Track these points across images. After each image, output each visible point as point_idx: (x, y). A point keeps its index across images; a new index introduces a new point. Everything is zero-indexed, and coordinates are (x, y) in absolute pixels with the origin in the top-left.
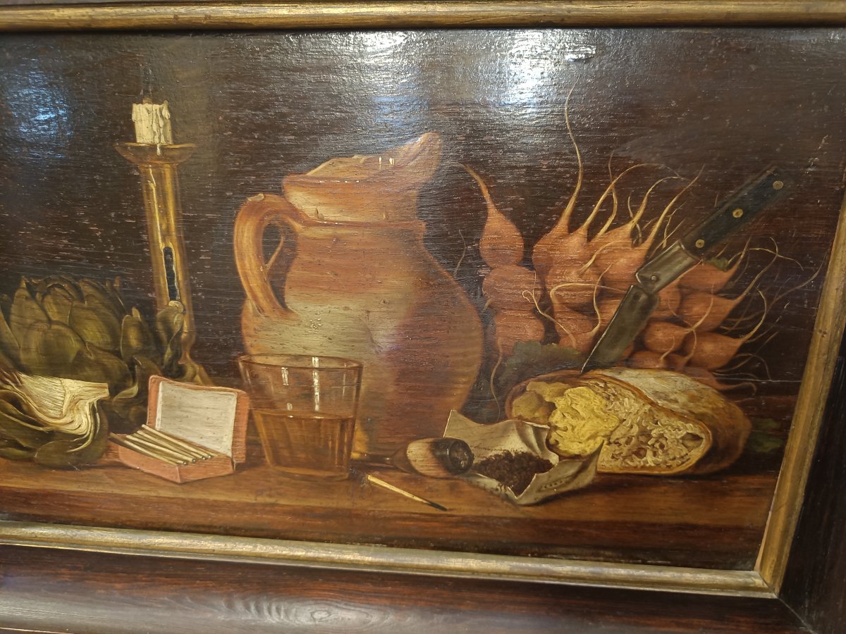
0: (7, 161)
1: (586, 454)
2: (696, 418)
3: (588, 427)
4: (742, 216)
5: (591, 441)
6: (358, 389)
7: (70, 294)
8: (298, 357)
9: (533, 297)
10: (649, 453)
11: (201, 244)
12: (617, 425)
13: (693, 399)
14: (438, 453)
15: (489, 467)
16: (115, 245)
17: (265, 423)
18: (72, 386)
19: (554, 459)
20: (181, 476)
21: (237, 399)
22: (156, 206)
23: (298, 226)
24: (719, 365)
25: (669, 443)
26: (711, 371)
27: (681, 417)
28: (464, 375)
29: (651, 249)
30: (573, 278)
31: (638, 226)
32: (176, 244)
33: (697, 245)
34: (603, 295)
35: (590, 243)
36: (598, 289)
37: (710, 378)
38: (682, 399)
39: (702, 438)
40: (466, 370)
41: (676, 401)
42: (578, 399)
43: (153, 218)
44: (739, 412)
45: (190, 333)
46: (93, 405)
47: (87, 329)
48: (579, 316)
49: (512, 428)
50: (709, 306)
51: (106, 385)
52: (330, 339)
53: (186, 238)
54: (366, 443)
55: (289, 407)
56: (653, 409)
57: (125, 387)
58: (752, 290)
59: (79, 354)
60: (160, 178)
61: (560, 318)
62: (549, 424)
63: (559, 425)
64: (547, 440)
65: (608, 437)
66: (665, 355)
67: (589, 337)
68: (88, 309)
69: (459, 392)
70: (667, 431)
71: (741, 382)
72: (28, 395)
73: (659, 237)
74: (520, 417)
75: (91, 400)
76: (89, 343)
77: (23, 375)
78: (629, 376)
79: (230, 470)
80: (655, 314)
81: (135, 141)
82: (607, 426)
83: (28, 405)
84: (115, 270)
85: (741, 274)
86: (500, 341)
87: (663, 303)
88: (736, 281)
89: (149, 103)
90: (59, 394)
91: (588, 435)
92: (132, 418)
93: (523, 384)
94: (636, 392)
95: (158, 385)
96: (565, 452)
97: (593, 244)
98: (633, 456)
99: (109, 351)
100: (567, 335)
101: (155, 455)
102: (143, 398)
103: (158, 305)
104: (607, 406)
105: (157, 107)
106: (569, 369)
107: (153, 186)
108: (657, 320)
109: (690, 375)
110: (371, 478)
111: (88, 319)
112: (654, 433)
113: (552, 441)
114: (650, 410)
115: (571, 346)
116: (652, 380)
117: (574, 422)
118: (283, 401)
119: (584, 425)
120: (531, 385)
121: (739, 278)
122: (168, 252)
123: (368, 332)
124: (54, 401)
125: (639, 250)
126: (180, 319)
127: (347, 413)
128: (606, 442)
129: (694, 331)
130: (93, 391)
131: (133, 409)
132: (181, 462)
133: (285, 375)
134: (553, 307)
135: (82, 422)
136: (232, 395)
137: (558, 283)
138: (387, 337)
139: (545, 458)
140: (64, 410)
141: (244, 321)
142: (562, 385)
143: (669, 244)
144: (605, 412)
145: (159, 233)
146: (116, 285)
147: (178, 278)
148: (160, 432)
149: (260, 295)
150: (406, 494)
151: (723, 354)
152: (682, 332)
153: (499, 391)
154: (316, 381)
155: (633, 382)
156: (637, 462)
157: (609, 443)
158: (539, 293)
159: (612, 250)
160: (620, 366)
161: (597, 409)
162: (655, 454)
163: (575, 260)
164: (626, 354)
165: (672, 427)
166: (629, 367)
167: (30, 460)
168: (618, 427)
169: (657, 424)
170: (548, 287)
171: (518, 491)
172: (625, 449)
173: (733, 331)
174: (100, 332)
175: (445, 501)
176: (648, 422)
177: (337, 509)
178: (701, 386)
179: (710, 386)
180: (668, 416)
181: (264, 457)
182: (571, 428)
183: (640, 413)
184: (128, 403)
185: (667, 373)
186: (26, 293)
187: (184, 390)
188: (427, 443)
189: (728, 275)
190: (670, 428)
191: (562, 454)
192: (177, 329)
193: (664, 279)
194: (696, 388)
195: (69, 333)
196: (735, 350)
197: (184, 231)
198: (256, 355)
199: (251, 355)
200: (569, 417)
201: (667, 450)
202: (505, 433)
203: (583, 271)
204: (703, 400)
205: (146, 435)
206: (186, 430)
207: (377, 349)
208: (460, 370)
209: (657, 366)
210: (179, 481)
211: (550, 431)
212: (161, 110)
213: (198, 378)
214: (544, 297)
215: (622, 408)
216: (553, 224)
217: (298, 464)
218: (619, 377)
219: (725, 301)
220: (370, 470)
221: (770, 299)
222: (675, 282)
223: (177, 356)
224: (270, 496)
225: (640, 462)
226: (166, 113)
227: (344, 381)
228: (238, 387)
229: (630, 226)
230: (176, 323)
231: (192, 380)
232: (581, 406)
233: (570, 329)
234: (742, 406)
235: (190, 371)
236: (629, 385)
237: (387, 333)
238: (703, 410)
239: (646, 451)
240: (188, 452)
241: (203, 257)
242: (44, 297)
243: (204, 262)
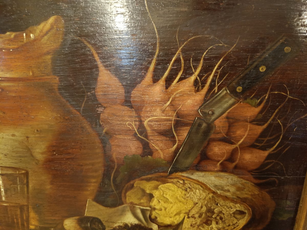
1: (174, 224)
2: (241, 201)
3: (174, 208)
4: (265, 71)
5: (177, 217)
6: (28, 186)
9: (134, 126)
10: (214, 223)
12: (193, 206)
13: (239, 189)
14: (83, 226)
19: (155, 227)
24: (254, 168)
25: (226, 217)
26: (250, 171)
27: (232, 201)
29: (207, 93)
30: (158, 114)
31: (198, 78)
33: (238, 90)
34: (178, 124)
35: (168, 90)
36: (174, 120)
37: (249, 176)
38: (232, 189)
39: (246, 213)
40: (95, 174)
41: (229, 191)
42: (167, 191)
44: (268, 197)
48: (163, 138)
49: (127, 209)
50: (247, 130)
52: (5, 155)
54: (38, 220)
56: (214, 196)
58: (274, 120)
61: (152, 140)
62: (150, 207)
63: (157, 207)
64: (150, 216)
65: (188, 214)
66: (220, 162)
67: (171, 152)
69: (92, 188)
70: (224, 209)
71: (268, 178)
73: (212, 87)
74: (132, 203)
78: (198, 176)
80: (212, 136)
82: (186, 207)
85: (266, 109)
86: (114, 156)
87: (218, 129)
88: (263, 113)
91: (175, 213)
93: (132, 182)
94: (203, 186)
96: (162, 223)
97: (170, 91)
98: (204, 224)
100: (157, 150)
104: (185, 195)
106: (160, 172)
108: (214, 140)
109: (237, 174)
112: (216, 210)
113: (153, 217)
114: (213, 197)
115: (160, 158)
116: (213, 178)
117: (165, 205)
119: (172, 207)
120: (137, 183)
121: (265, 111)
123: (29, 150)
125: (200, 94)
127: (24, 201)
128: (186, 217)
129: (238, 146)
134: (147, 132)
137: (149, 117)
138: (42, 153)
139: (150, 227)
142: (156, 183)
143: (219, 89)
144: (185, 199)
151: (256, 161)
152: (230, 148)
153: (117, 186)
154: (1, 182)
155: (201, 180)
156: (206, 228)
157: (189, 217)
158: (137, 123)
159: (183, 95)
160: (193, 170)
161: (180, 197)
162: (217, 223)
163: (159, 101)
164: (196, 162)
165: (227, 207)
166: (198, 170)
168: (193, 207)
169: (217, 205)
170: (143, 119)
172: (199, 221)
173: (263, 146)
176: (212, 204)
178: (244, 181)
179: (249, 181)
180: (224, 200)
182: (164, 209)
183: (207, 198)
185: (222, 174)
188: (76, 219)
189: (258, 109)
190: (225, 207)
191: (159, 224)
193: (217, 112)
194: (241, 183)
196: (264, 158)
200: (162, 202)
201: (225, 221)
202: (123, 213)
203: (165, 108)
204: (245, 190)
207: (37, 161)
208: (91, 174)
209: (216, 169)
211: (151, 211)
214: (141, 126)
215: (195, 196)
216: (143, 77)
218: (192, 177)
219: (257, 127)
221: (285, 125)
222: (224, 115)
225: (208, 228)
227: (18, 182)
229: (193, 78)
232: (169, 195)
233: (158, 147)
234: (270, 193)
236: (198, 181)
237: (40, 151)
238: (246, 196)
239: (211, 221)
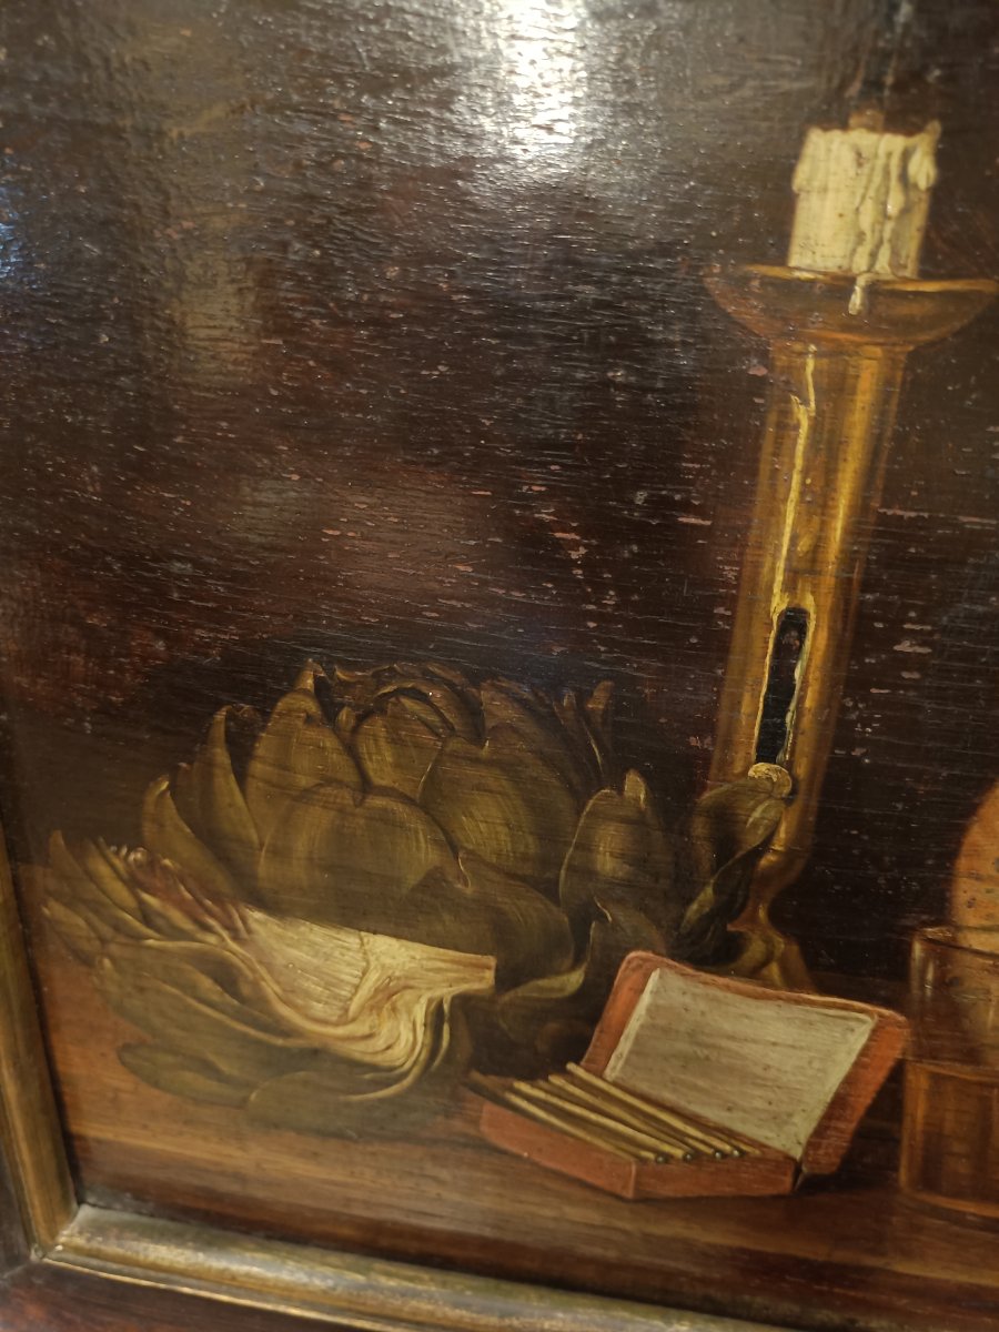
0: (325, 306)
7: (444, 720)
11: (913, 607)
16: (623, 592)
18: (392, 954)
20: (638, 1183)
21: (874, 1032)
22: (796, 479)
32: (828, 602)
43: (775, 513)
45: (789, 855)
46: (440, 1005)
47: (472, 816)
51: (492, 961)
53: (866, 586)
57: (547, 972)
59: (433, 877)
60: (836, 390)
68: (490, 763)
72: (261, 962)
75: (438, 993)
76: (470, 852)
77: (258, 915)
79: (785, 1186)
81: (781, 258)
83: (255, 984)
84: (604, 662)
89: (872, 129)
90: (348, 970)
92: (542, 1047)
95: (647, 977)
99: (523, 879)
101: (580, 1133)
102: (590, 1004)
103: (713, 771)
105: (894, 143)
107: (803, 415)
111: (481, 788)
122: (794, 622)
124: (331, 983)
126: (772, 814)
130: (447, 970)
131: (555, 1026)
132: (651, 1156)
135: (398, 1040)
136: (858, 1020)
140: (354, 1007)
145: (781, 565)
146: (596, 704)
147: (801, 700)
148: (615, 1084)
167: (242, 1104)
174: (507, 825)
181: (896, 1169)
184: (541, 1012)
186: (311, 706)
187: (720, 994)
192: (754, 840)
197: (868, 561)
198: (976, 929)
199: (959, 928)
205: (571, 1089)
206: (695, 1088)
210: (629, 1194)
212: (906, 156)
213: (774, 970)
223: (728, 910)
226: (923, 170)
228: (887, 1004)
230: (755, 825)
231: (755, 973)
235: (755, 950)
240: (680, 1137)
241: (905, 646)
242: (361, 719)
243: (905, 661)
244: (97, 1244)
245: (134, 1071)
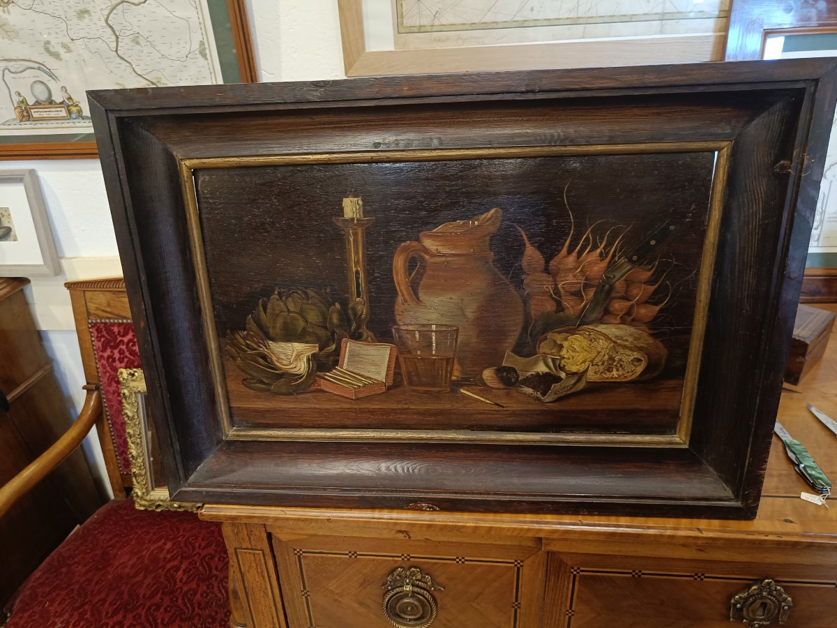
1: (580, 372)
2: (638, 349)
3: (581, 356)
4: (655, 244)
5: (583, 364)
6: (456, 341)
7: (302, 297)
8: (424, 325)
9: (550, 288)
10: (614, 370)
11: (376, 268)
13: (636, 339)
14: (500, 375)
15: (528, 382)
17: (405, 361)
18: (298, 346)
19: (563, 375)
20: (355, 395)
21: (390, 349)
22: (352, 249)
23: (427, 257)
24: (648, 320)
25: (625, 364)
26: (644, 323)
27: (631, 349)
28: (514, 331)
29: (610, 262)
30: (570, 278)
31: (603, 250)
32: (362, 268)
33: (634, 259)
34: (586, 286)
35: (579, 260)
36: (583, 283)
37: (644, 327)
38: (630, 339)
39: (642, 360)
40: (515, 328)
41: (627, 341)
42: (575, 341)
43: (350, 255)
44: (661, 345)
45: (366, 315)
46: (309, 357)
47: (309, 315)
48: (574, 297)
49: (540, 359)
50: (641, 290)
51: (317, 345)
52: (442, 315)
53: (368, 265)
54: (460, 371)
55: (419, 352)
57: (328, 346)
58: (663, 281)
59: (304, 329)
60: (355, 234)
61: (564, 299)
62: (560, 356)
63: (566, 356)
65: (592, 362)
66: (620, 316)
67: (579, 309)
68: (311, 304)
69: (511, 341)
70: (623, 357)
71: (661, 329)
72: (272, 353)
73: (614, 256)
74: (544, 353)
75: (308, 354)
76: (310, 322)
77: (270, 342)
78: (601, 328)
79: (384, 389)
80: (613, 295)
81: (343, 216)
82: (591, 356)
83: (271, 358)
84: (328, 283)
85: (657, 273)
86: (533, 313)
87: (618, 289)
88: (654, 276)
89: (352, 197)
90: (290, 351)
91: (581, 361)
92: (330, 363)
93: (545, 335)
94: (606, 336)
95: (347, 344)
96: (569, 371)
97: (581, 260)
98: (606, 371)
99: (321, 326)
100: (568, 307)
101: (342, 384)
102: (337, 352)
103: (350, 300)
104: (590, 345)
105: (356, 199)
106: (570, 326)
107: (351, 239)
108: (615, 298)
109: (634, 326)
110: (462, 391)
111: (311, 309)
112: (617, 358)
113: (562, 365)
114: (614, 346)
115: (571, 314)
116: (614, 330)
117: (573, 354)
118: (416, 350)
119: (579, 356)
120: (550, 335)
121: (656, 275)
122: (357, 272)
123: (462, 310)
124: (287, 355)
125: (604, 263)
126: (362, 308)
127: (450, 355)
128: (591, 364)
129: (634, 303)
130: (310, 349)
131: (332, 358)
132: (356, 387)
133: (417, 336)
134: (560, 293)
135: (301, 367)
136: (387, 347)
137: (563, 281)
138: (473, 313)
139: (558, 375)
140: (292, 361)
141: (396, 307)
142: (565, 335)
143: (619, 258)
144: (590, 348)
145: (353, 263)
146: (328, 291)
147: (362, 286)
148: (345, 370)
149: (405, 293)
150: (482, 399)
151: (650, 314)
152: (628, 304)
153: (533, 339)
154: (434, 338)
155: (603, 331)
156: (608, 375)
157: (593, 365)
158: (553, 286)
159: (590, 263)
160: (597, 323)
161: (586, 346)
162: (618, 370)
163: (571, 269)
164: (600, 316)
165: (626, 355)
166: (602, 323)
167: (269, 390)
168: (597, 356)
169: (618, 353)
170: (558, 283)
171: (544, 394)
172: (601, 368)
173: (655, 302)
174: (316, 316)
175: (502, 402)
176: (613, 352)
177: (443, 410)
178: (640, 332)
179: (645, 332)
180: (623, 349)
181: (403, 381)
182: (572, 357)
183: (608, 348)
184: (328, 355)
185: (622, 326)
186: (277, 297)
187: (361, 346)
188: (494, 369)
189: (650, 273)
191: (567, 372)
192: (360, 313)
193: (617, 277)
194: (637, 333)
195: (299, 318)
196: (656, 312)
197: (367, 261)
198: (402, 325)
199: (399, 325)
200: (570, 352)
201: (624, 368)
202: (535, 363)
203: (576, 274)
204: (642, 339)
205: (337, 372)
206: (360, 368)
207: (467, 319)
208: (512, 329)
209: (616, 322)
210: (354, 398)
211: (560, 360)
212: (358, 200)
213: (369, 339)
214: (556, 288)
215: (599, 346)
216: (559, 251)
217: (421, 385)
218: (596, 329)
219: (650, 287)
220: (462, 386)
221: (672, 285)
222: (623, 278)
223: (359, 327)
224: (405, 404)
225: (610, 375)
226: (360, 202)
227: (449, 337)
228: (391, 343)
229: (599, 251)
230: (359, 310)
231: (366, 340)
232: (577, 345)
233: (569, 304)
234: (662, 342)
235: (365, 335)
236: (601, 332)
237: (471, 311)
238: (642, 345)
239: (612, 368)
240: (361, 380)
241: (376, 275)
242: (287, 298)
243: (376, 277)
244: (238, 433)
245: (246, 386)
